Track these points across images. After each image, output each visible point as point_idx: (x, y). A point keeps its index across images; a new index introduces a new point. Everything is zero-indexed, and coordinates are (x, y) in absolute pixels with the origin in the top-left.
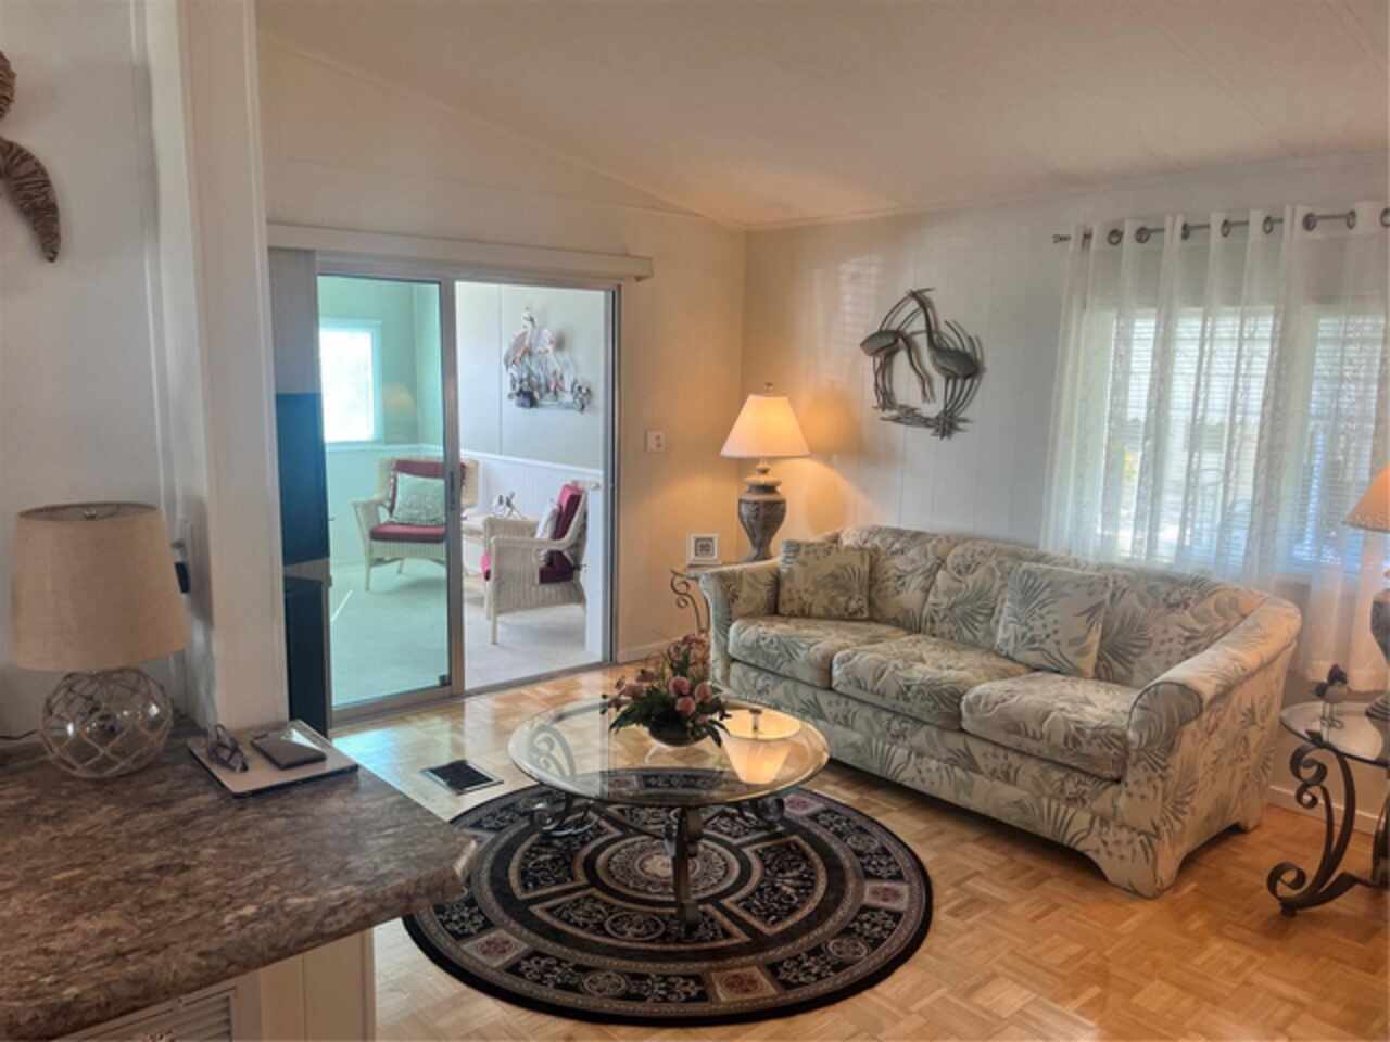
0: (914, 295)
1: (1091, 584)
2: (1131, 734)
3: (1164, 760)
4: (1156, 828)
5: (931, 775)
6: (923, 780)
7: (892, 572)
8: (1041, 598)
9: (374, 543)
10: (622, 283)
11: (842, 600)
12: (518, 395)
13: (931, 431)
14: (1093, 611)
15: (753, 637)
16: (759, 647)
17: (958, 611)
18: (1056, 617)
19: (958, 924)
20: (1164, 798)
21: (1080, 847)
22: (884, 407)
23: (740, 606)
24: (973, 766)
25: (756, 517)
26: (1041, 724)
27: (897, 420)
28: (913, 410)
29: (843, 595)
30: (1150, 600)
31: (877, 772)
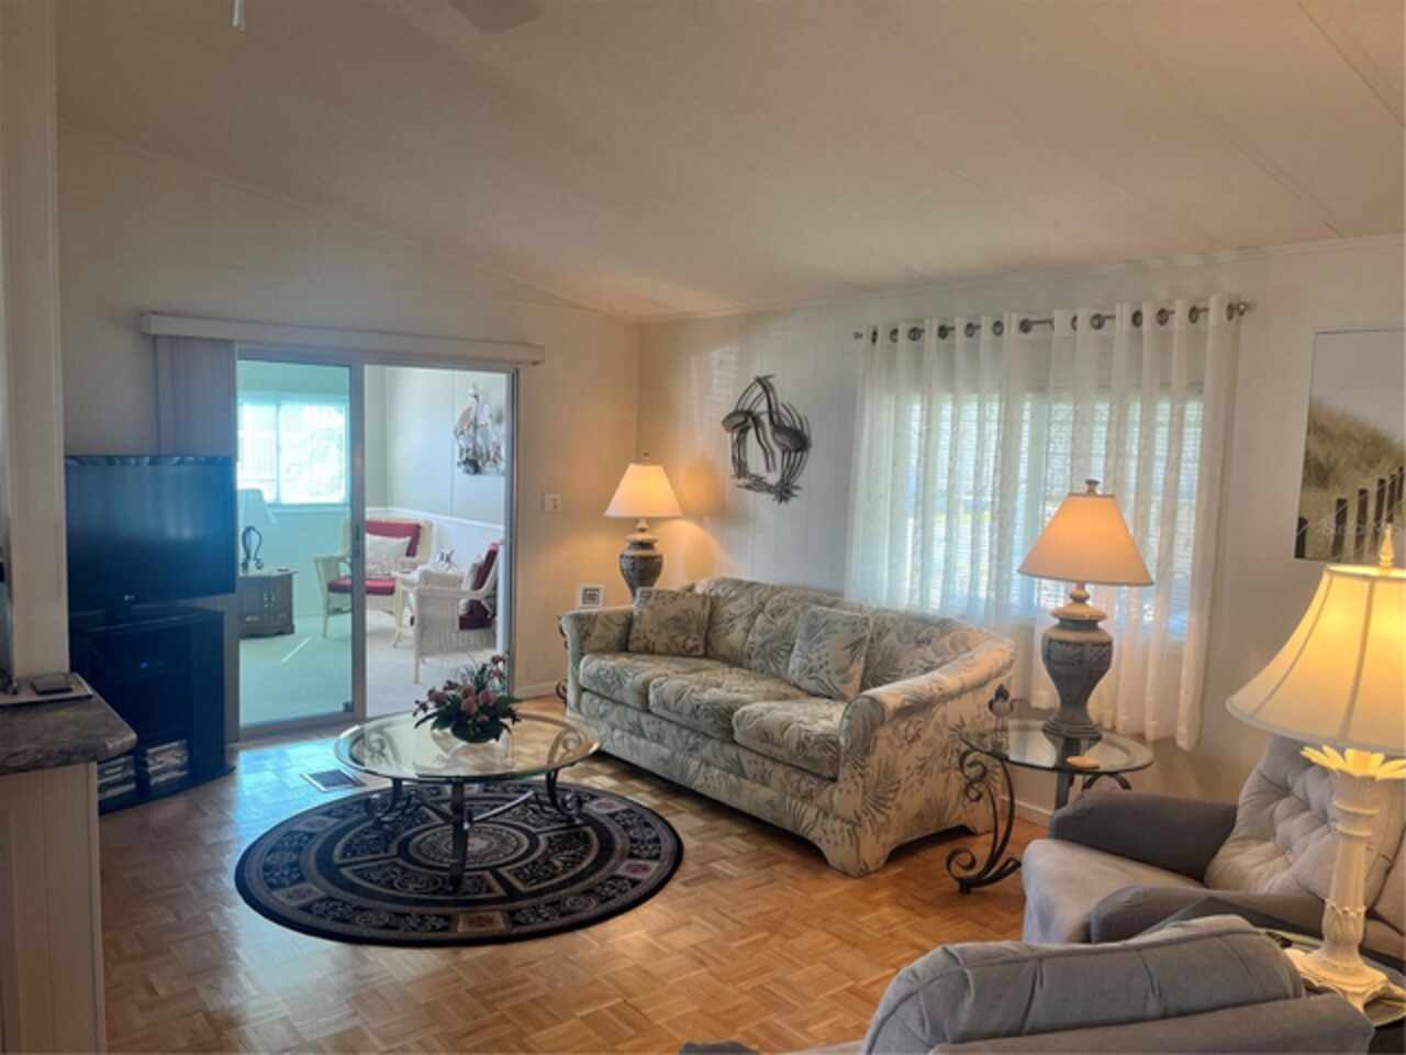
0: (759, 380)
1: (855, 623)
2: (842, 740)
3: (862, 760)
4: (859, 818)
5: (714, 782)
6: (709, 786)
7: (727, 616)
8: (818, 635)
9: (332, 595)
10: (519, 367)
11: (680, 639)
12: (465, 463)
13: (773, 496)
14: (855, 646)
15: (595, 669)
16: (599, 677)
17: (768, 647)
18: (826, 650)
19: (685, 890)
20: (865, 793)
21: (810, 837)
22: (739, 476)
23: (593, 642)
24: (742, 774)
25: (633, 570)
26: (783, 734)
27: (748, 487)
28: (761, 478)
29: (682, 634)
30: (905, 638)
31: (677, 781)
